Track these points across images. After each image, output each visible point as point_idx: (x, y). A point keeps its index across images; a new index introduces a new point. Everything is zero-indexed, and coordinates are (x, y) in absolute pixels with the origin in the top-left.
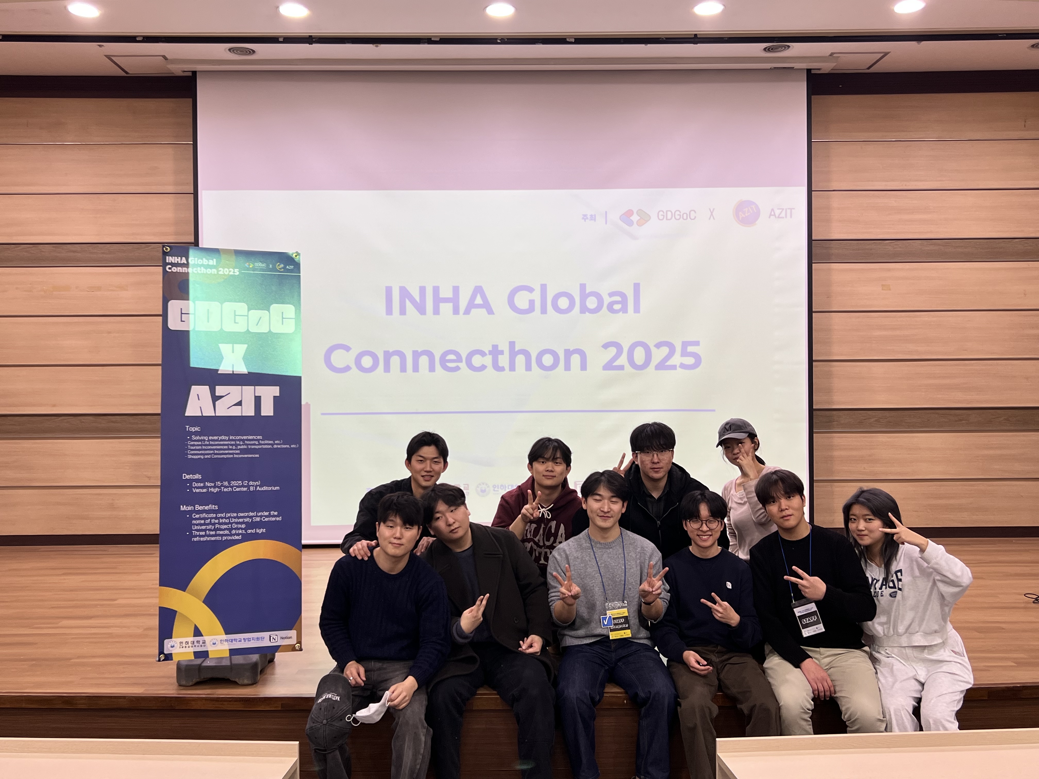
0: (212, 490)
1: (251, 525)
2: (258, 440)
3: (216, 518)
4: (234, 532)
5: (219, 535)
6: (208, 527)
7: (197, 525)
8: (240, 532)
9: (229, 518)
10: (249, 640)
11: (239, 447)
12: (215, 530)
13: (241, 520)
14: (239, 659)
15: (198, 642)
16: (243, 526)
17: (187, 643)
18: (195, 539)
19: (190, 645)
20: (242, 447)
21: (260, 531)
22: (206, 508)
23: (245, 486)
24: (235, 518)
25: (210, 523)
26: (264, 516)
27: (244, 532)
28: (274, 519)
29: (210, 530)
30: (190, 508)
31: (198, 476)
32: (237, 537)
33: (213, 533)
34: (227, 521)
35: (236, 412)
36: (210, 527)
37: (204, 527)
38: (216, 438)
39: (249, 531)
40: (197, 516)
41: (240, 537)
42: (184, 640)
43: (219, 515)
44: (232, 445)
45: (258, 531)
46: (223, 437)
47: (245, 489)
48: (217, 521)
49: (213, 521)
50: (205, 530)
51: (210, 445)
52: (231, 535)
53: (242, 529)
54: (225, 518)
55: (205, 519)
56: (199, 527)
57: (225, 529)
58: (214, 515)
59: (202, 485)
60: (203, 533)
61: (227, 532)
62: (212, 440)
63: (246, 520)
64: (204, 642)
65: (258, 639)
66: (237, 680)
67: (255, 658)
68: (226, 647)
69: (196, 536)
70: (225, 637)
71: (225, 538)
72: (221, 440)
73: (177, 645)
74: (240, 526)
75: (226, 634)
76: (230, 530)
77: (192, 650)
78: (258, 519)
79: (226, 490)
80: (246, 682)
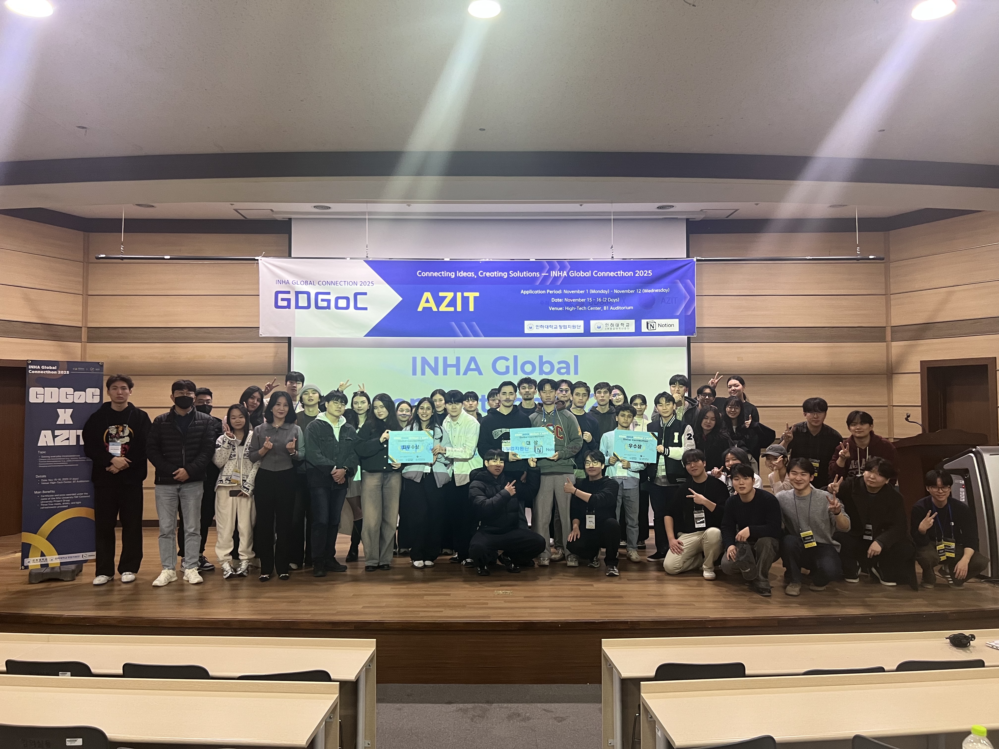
0: (52, 483)
1: (72, 500)
2: (78, 457)
3: (54, 497)
4: (64, 504)
5: (55, 506)
6: (49, 502)
7: (43, 501)
8: (67, 503)
9: (61, 497)
10: (71, 557)
11: (67, 461)
12: (53, 503)
13: (68, 498)
14: (65, 568)
15: (43, 559)
16: (69, 501)
17: (37, 560)
18: (42, 508)
19: (38, 561)
20: (69, 461)
21: (78, 503)
22: (49, 492)
23: (70, 481)
24: (64, 496)
25: (51, 500)
26: (81, 495)
27: (69, 503)
28: (86, 497)
29: (50, 503)
30: (39, 492)
31: (45, 476)
32: (65, 506)
33: (52, 504)
34: (60, 498)
35: (66, 443)
36: (51, 501)
37: (47, 502)
38: (55, 457)
39: (72, 503)
40: (43, 496)
41: (67, 506)
42: (35, 559)
43: (56, 496)
44: (64, 460)
45: (77, 503)
46: (59, 456)
47: (71, 482)
48: (54, 498)
49: (52, 498)
50: (47, 503)
51: (51, 460)
52: (62, 505)
53: (68, 502)
54: (59, 497)
55: (48, 497)
56: (44, 502)
57: (59, 503)
58: (53, 496)
59: (46, 480)
60: (47, 505)
61: (60, 504)
62: (52, 458)
63: (70, 498)
64: (46, 559)
65: (76, 557)
66: (63, 579)
67: (73, 567)
68: (59, 561)
69: (42, 506)
70: (58, 556)
71: (58, 507)
72: (57, 458)
73: (31, 562)
74: (67, 501)
75: (58, 555)
76: (61, 503)
77: (39, 563)
78: (77, 497)
79: (59, 483)
80: (68, 579)
